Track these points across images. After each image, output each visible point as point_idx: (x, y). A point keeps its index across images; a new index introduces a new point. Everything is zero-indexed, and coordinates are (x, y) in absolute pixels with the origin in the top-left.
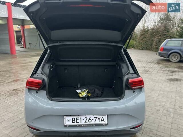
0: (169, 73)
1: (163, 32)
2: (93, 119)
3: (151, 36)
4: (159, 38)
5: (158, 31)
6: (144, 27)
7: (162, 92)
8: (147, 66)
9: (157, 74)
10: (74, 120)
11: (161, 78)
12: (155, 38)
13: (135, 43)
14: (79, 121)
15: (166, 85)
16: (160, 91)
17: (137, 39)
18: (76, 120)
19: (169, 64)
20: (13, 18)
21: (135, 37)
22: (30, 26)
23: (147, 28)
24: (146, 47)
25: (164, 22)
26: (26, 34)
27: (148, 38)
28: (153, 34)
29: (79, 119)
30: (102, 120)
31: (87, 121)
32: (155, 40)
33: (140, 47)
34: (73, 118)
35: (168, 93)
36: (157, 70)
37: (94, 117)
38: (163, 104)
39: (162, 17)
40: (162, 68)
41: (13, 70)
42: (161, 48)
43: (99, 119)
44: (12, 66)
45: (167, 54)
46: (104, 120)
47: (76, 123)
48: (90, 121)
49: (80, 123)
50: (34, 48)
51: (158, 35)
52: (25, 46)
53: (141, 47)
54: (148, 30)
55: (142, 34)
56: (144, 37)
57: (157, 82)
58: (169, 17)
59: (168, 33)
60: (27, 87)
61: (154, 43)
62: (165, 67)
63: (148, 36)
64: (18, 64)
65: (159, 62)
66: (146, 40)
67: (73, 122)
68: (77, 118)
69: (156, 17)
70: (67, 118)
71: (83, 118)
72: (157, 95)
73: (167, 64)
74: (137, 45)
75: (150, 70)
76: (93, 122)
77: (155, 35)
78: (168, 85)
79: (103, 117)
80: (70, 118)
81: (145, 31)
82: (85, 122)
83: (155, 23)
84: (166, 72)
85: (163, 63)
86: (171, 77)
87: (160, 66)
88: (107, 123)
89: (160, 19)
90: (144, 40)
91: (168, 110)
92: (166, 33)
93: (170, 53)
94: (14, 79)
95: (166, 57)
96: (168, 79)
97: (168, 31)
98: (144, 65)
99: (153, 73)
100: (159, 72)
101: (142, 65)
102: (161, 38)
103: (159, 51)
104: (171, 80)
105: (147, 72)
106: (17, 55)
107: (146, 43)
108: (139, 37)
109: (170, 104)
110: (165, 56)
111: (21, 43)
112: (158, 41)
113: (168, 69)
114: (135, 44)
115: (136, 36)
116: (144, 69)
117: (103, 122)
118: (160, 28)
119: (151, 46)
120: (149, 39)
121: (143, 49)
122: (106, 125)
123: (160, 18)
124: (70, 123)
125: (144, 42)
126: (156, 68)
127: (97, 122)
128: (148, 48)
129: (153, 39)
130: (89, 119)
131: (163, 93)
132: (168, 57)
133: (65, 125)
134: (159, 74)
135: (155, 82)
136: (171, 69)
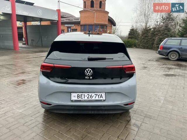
0: (166, 70)
1: (164, 31)
2: (94, 96)
3: (153, 35)
4: (160, 37)
5: (159, 31)
6: (146, 26)
7: (156, 85)
8: (146, 63)
9: (155, 70)
10: (79, 96)
11: (158, 73)
12: (157, 37)
13: (137, 41)
14: (83, 97)
15: (161, 79)
16: (155, 83)
17: (139, 38)
18: (80, 96)
19: (167, 62)
20: (16, 15)
21: (137, 36)
22: (32, 22)
23: (149, 27)
24: (148, 46)
25: (165, 21)
26: (28, 31)
27: (149, 37)
28: (155, 33)
29: (83, 96)
30: (101, 97)
31: (89, 97)
32: (156, 39)
33: (141, 46)
34: (78, 95)
35: (162, 86)
36: (155, 67)
37: (95, 95)
38: (157, 93)
39: (164, 17)
40: (160, 65)
41: (19, 64)
42: (161, 47)
43: (99, 96)
44: (17, 61)
45: (166, 52)
46: (102, 97)
47: (80, 99)
48: (91, 97)
49: (83, 99)
50: (37, 45)
51: (159, 34)
52: (27, 43)
53: (143, 46)
54: (150, 29)
55: (144, 33)
56: (145, 36)
57: (153, 77)
58: (171, 17)
59: (168, 33)
60: (41, 70)
61: (155, 42)
62: (164, 64)
63: (150, 35)
64: (22, 59)
65: (159, 60)
66: (148, 39)
67: (78, 98)
68: (81, 95)
69: (159, 16)
70: (73, 94)
71: (86, 94)
72: (152, 87)
73: (166, 61)
74: (139, 44)
75: (149, 67)
76: (94, 98)
77: (156, 34)
78: (163, 79)
79: (101, 95)
80: (76, 94)
81: (147, 30)
82: (88, 98)
83: (157, 22)
84: (163, 69)
85: (162, 61)
86: (167, 73)
87: (159, 63)
88: (105, 99)
89: (162, 19)
90: (145, 39)
91: (159, 98)
92: (167, 33)
93: (169, 51)
94: (21, 72)
95: (166, 55)
96: (164, 75)
97: (169, 30)
98: (144, 62)
99: (151, 69)
100: (157, 68)
101: (142, 63)
102: (162, 37)
103: (159, 50)
104: (167, 75)
105: (146, 69)
106: (19, 51)
107: (147, 42)
108: (141, 36)
109: (162, 93)
110: (164, 55)
111: (23, 40)
112: (159, 40)
113: (165, 66)
114: (137, 43)
115: (139, 35)
116: (143, 66)
117: (101, 98)
118: (161, 28)
119: (153, 45)
120: (151, 38)
121: (144, 48)
122: (104, 101)
123: (162, 17)
124: (76, 99)
125: (146, 41)
126: (155, 65)
127: (97, 98)
128: (149, 47)
129: (154, 38)
130: (91, 96)
131: (158, 86)
132: (167, 55)
133: (72, 100)
134: (157, 70)
135: (152, 76)
136: (168, 66)
